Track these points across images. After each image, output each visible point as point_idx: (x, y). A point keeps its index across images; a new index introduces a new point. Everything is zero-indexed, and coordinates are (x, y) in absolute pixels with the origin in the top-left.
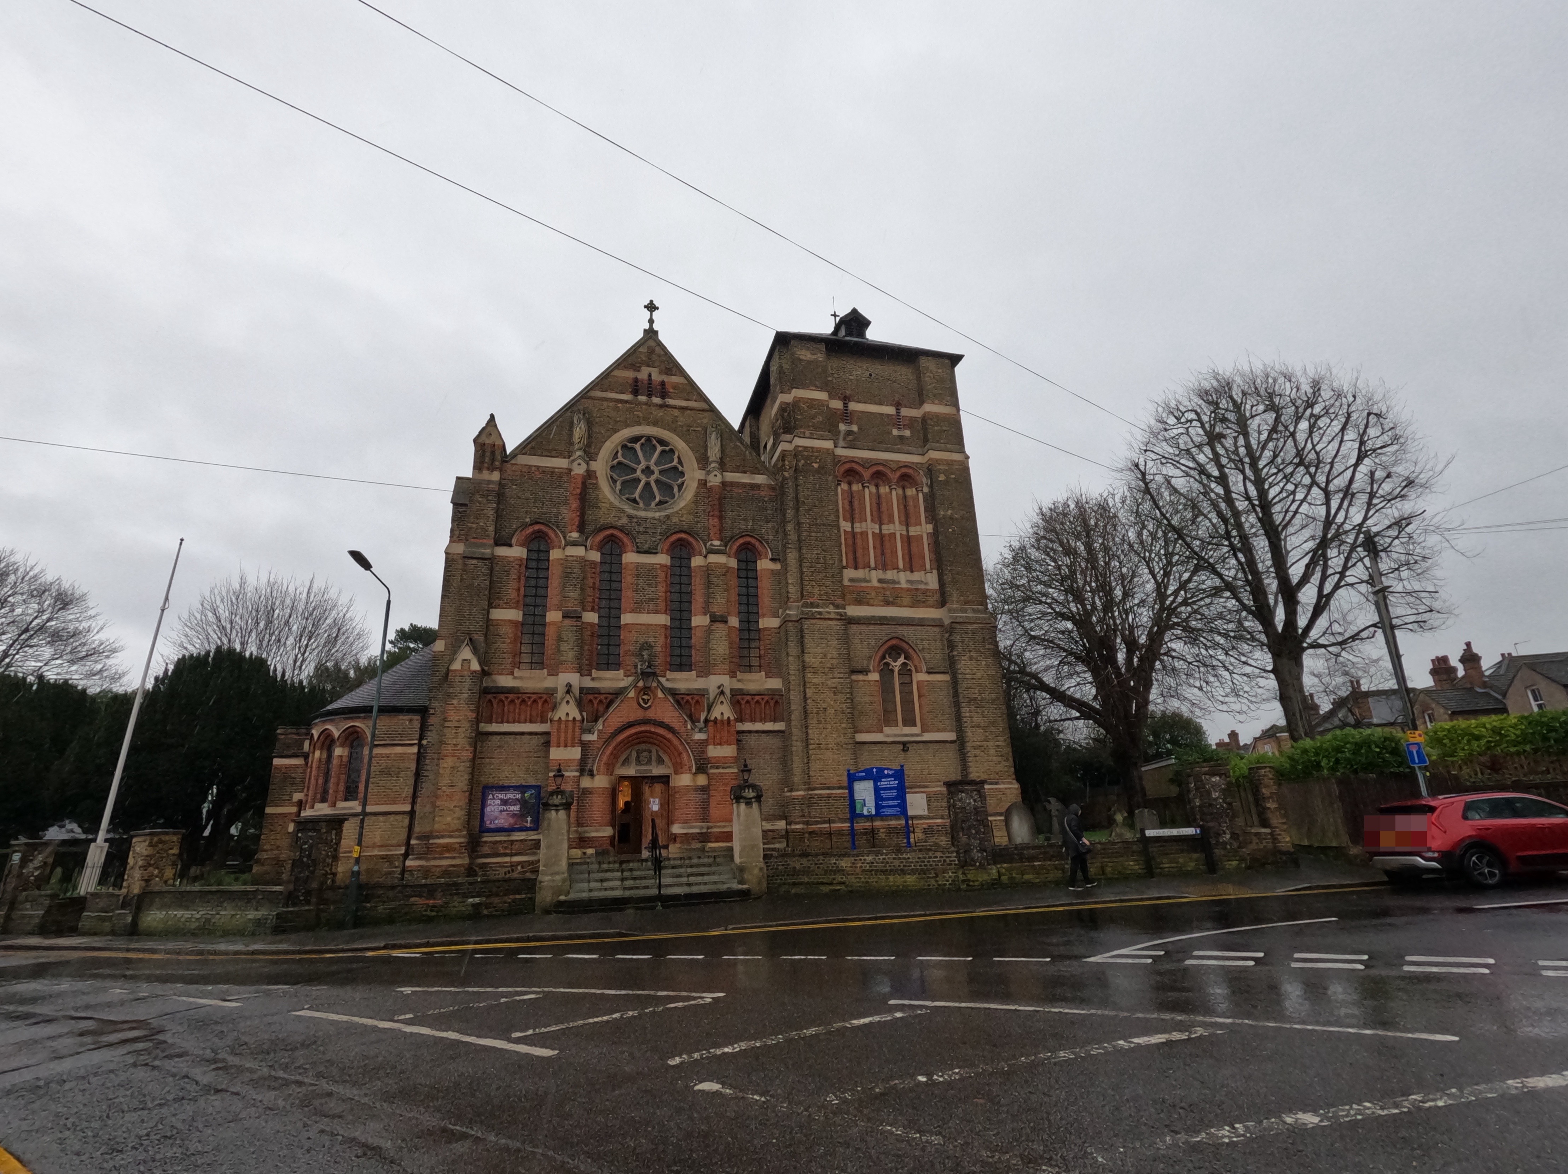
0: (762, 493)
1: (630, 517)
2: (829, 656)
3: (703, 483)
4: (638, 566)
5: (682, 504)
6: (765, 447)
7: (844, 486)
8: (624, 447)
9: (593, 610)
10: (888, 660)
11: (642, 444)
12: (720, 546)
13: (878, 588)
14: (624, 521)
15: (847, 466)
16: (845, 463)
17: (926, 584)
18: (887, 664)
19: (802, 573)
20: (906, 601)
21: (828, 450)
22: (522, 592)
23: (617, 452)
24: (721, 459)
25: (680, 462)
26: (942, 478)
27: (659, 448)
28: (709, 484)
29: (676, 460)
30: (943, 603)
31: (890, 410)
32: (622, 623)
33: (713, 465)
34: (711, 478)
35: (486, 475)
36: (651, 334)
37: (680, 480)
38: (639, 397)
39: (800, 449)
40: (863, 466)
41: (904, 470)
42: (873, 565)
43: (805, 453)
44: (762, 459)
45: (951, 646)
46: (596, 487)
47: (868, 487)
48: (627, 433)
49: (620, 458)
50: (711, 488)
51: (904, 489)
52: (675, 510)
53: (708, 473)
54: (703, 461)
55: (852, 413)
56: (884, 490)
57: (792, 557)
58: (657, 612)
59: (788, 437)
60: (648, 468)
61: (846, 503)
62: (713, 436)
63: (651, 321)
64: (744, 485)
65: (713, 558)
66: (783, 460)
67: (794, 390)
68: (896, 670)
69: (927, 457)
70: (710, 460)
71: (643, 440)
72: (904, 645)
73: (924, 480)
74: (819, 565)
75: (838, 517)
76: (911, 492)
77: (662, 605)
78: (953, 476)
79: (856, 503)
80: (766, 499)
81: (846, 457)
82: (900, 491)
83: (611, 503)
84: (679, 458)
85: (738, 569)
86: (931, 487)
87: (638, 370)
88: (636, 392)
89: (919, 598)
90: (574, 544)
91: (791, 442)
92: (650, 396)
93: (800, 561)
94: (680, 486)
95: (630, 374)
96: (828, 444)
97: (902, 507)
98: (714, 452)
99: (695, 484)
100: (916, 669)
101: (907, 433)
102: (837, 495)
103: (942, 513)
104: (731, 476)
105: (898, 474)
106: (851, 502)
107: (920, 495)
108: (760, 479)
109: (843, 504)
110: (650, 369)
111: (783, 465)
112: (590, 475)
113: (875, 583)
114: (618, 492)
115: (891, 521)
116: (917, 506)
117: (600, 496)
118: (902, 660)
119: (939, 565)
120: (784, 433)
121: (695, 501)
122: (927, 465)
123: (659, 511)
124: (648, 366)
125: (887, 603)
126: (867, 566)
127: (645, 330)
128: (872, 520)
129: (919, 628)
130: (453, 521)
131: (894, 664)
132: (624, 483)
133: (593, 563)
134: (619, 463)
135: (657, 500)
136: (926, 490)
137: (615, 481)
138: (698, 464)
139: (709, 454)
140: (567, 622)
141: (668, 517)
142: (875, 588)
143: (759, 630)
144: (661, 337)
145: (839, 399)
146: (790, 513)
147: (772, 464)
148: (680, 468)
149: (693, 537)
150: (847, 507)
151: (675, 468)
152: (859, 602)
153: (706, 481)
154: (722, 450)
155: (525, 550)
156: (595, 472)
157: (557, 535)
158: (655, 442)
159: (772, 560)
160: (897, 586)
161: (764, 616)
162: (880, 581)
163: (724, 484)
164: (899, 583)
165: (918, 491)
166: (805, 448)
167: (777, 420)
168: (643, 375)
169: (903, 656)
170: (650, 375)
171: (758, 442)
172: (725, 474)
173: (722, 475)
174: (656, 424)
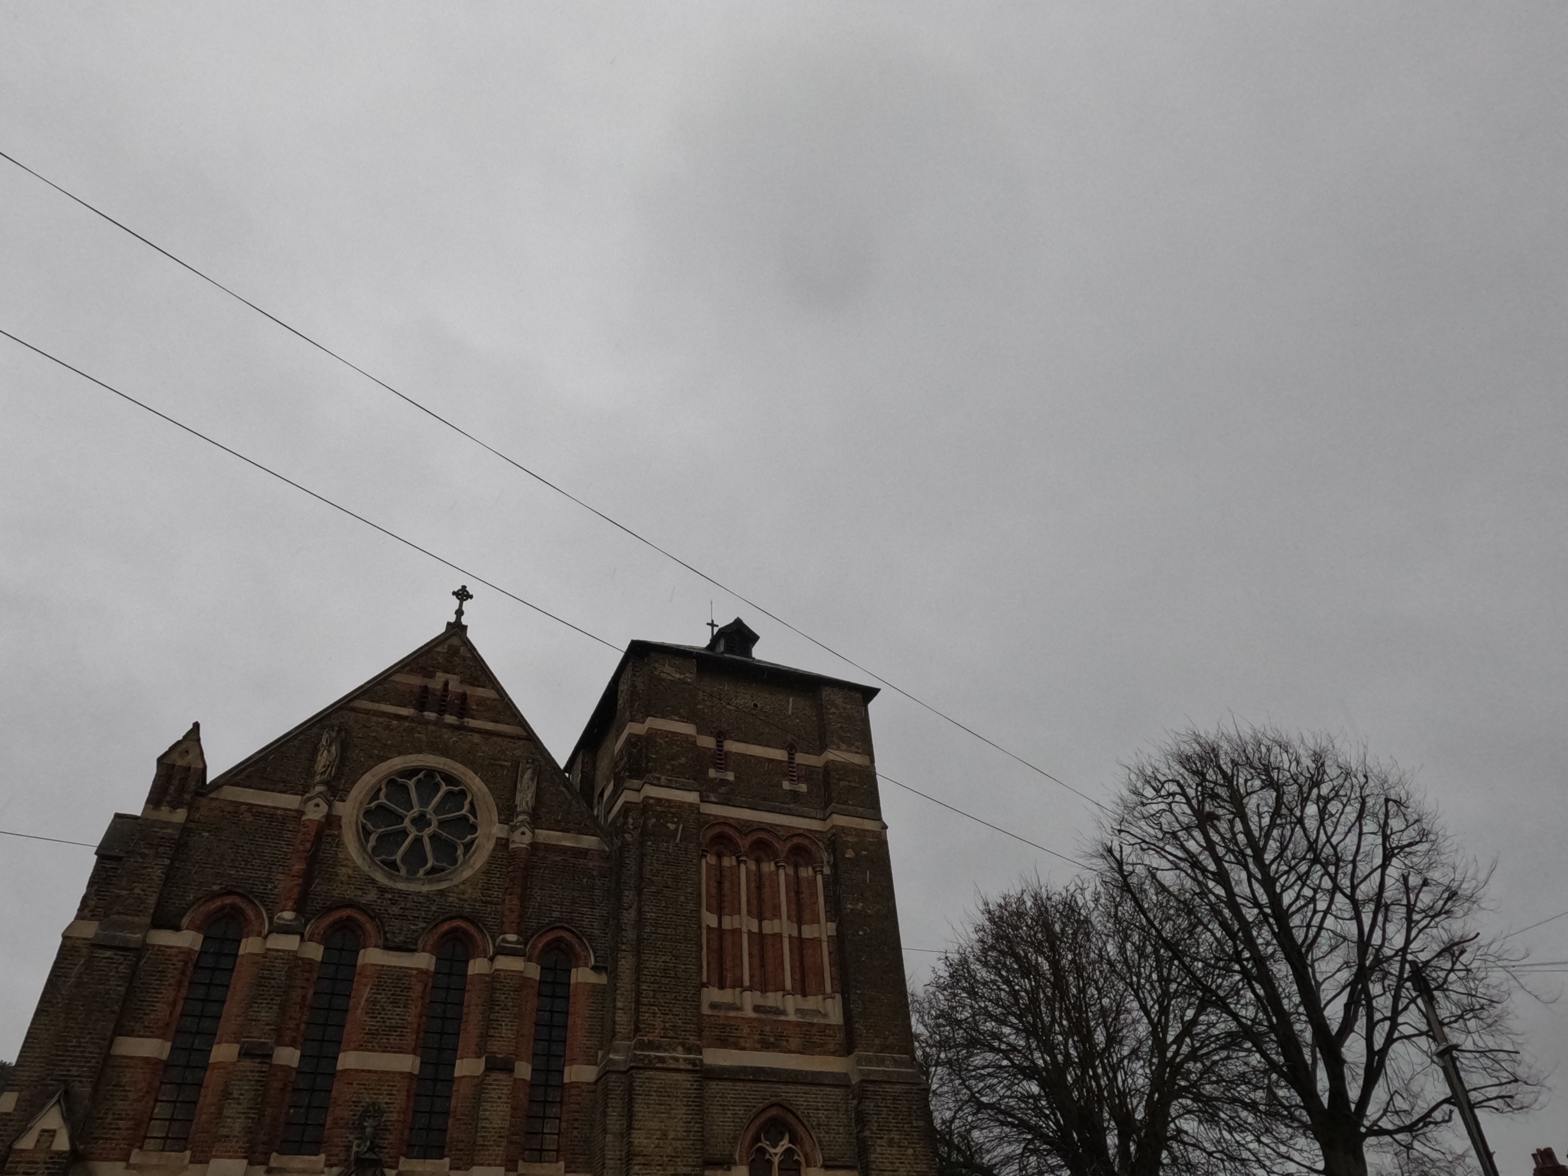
0: (591, 864)
1: (383, 890)
2: (671, 1135)
3: (503, 844)
4: (382, 970)
5: (467, 874)
6: (601, 794)
7: (712, 859)
8: (391, 782)
9: (293, 1044)
10: (764, 1144)
11: (419, 780)
12: (517, 942)
13: (755, 1019)
14: (372, 895)
15: (717, 830)
16: (713, 825)
17: (825, 1016)
18: (762, 1151)
19: (638, 993)
20: (795, 1042)
21: (691, 805)
22: (178, 1009)
23: (380, 790)
24: (534, 809)
25: (473, 810)
26: (850, 854)
27: (444, 788)
28: (512, 846)
29: (467, 807)
30: (847, 1049)
31: (779, 755)
32: (339, 1067)
33: (521, 818)
34: (516, 836)
35: (164, 813)
36: (456, 629)
37: (469, 837)
38: (426, 713)
39: (651, 801)
40: (740, 832)
41: (796, 840)
42: (747, 983)
43: (659, 809)
44: (595, 812)
45: (861, 1120)
46: (339, 843)
47: (745, 862)
48: (398, 763)
49: (382, 800)
50: (515, 850)
51: (796, 867)
52: (455, 882)
53: (513, 829)
54: (507, 813)
55: (728, 754)
56: (768, 867)
57: (626, 965)
58: (400, 1050)
59: (636, 783)
60: (422, 815)
61: (713, 884)
62: (528, 775)
63: (460, 613)
64: (564, 850)
65: (505, 963)
66: (626, 817)
67: (649, 718)
68: (776, 1160)
69: (829, 823)
70: (519, 809)
71: (421, 775)
72: (790, 1118)
73: (825, 856)
74: (667, 981)
75: (699, 904)
76: (806, 872)
77: (410, 1039)
78: (864, 853)
79: (727, 885)
80: (595, 873)
81: (716, 817)
82: (791, 871)
83: (356, 868)
84: (472, 804)
85: (540, 982)
86: (834, 866)
87: (431, 676)
88: (421, 706)
89: (815, 1039)
90: (285, 930)
91: (639, 791)
92: (441, 712)
93: (638, 970)
94: (468, 847)
95: (416, 681)
96: (692, 797)
97: (792, 894)
98: (525, 798)
99: (491, 845)
100: (807, 1160)
101: (803, 788)
102: (699, 872)
103: (849, 906)
104: (546, 836)
105: (789, 844)
106: (720, 883)
107: (819, 878)
108: (589, 842)
109: (708, 885)
110: (449, 676)
111: (625, 823)
112: (331, 821)
113: (749, 1013)
114: (369, 850)
115: (776, 913)
116: (814, 895)
117: (341, 856)
118: (785, 1144)
119: (844, 988)
120: (630, 777)
121: (487, 871)
122: (829, 835)
123: (430, 882)
124: (446, 671)
125: (766, 1046)
126: (738, 983)
127: (449, 624)
128: (749, 912)
129: (813, 1088)
130: (91, 884)
131: (772, 1151)
132: (380, 839)
133: (310, 963)
134: (380, 807)
135: (429, 865)
136: (827, 870)
137: (367, 834)
138: (499, 814)
139: (517, 801)
140: (247, 1064)
141: (441, 893)
142: (749, 1020)
143: (562, 1086)
144: (470, 635)
145: (711, 734)
146: (629, 896)
147: (609, 820)
148: (472, 819)
149: (477, 926)
150: (714, 891)
151: (464, 818)
152: (723, 1042)
153: (507, 840)
155: (201, 937)
156: (340, 818)
157: (258, 915)
158: (439, 779)
159: (595, 968)
160: (782, 1018)
161: (573, 1061)
162: (757, 1008)
163: (535, 845)
164: (784, 1012)
165: (815, 872)
166: (659, 800)
167: (621, 759)
168: (436, 683)
169: (787, 1137)
170: (446, 684)
171: (592, 787)
172: (537, 831)
173: (533, 833)
174: (444, 753)
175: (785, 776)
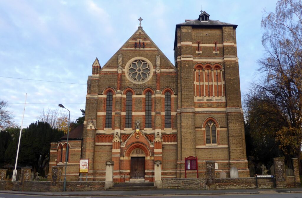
1: (134, 84)
2: (189, 123)
3: (155, 73)
4: (136, 98)
5: (149, 79)
7: (197, 71)
8: (133, 63)
9: (124, 111)
11: (138, 62)
12: (159, 91)
13: (206, 102)
14: (132, 85)
16: (197, 64)
17: (222, 100)
18: (208, 125)
19: (182, 99)
20: (215, 106)
21: (191, 61)
22: (105, 107)
23: (131, 65)
24: (160, 65)
25: (149, 67)
26: (228, 66)
27: (143, 63)
30: (226, 106)
31: (213, 45)
32: (132, 115)
33: (158, 67)
35: (95, 75)
36: (140, 28)
37: (149, 72)
38: (137, 48)
39: (182, 61)
40: (203, 65)
41: (216, 65)
42: (205, 95)
45: (228, 119)
46: (125, 77)
47: (204, 71)
48: (133, 59)
49: (132, 67)
50: (157, 74)
52: (147, 81)
53: (156, 70)
55: (200, 47)
56: (210, 71)
57: (179, 94)
58: (141, 111)
60: (139, 69)
62: (158, 58)
63: (140, 24)
64: (167, 72)
65: (157, 95)
67: (181, 42)
68: (211, 127)
69: (224, 60)
70: (157, 65)
71: (138, 61)
72: (213, 119)
73: (223, 67)
74: (187, 97)
75: (194, 81)
76: (219, 71)
77: (143, 109)
78: (232, 66)
79: (201, 76)
80: (173, 76)
81: (197, 62)
82: (215, 71)
83: (129, 81)
84: (148, 65)
85: (165, 98)
86: (225, 69)
87: (136, 40)
89: (219, 105)
90: (119, 93)
91: (180, 59)
92: (140, 47)
93: (181, 95)
94: (149, 74)
95: (134, 41)
96: (191, 59)
97: (215, 76)
98: (158, 63)
99: (153, 73)
100: (217, 126)
101: (218, 52)
102: (194, 74)
103: (227, 78)
104: (163, 70)
107: (222, 72)
108: (171, 70)
109: (196, 76)
113: (205, 101)
114: (131, 77)
115: (212, 81)
116: (220, 76)
117: (126, 79)
118: (212, 124)
119: (226, 94)
120: (178, 56)
121: (153, 78)
122: (224, 63)
123: (142, 82)
124: (139, 38)
125: (209, 107)
126: (203, 95)
128: (205, 81)
129: (219, 114)
131: (210, 125)
132: (132, 74)
133: (124, 98)
135: (142, 79)
136: (223, 70)
137: (130, 74)
138: (154, 67)
140: (117, 115)
141: (145, 84)
142: (205, 102)
143: (171, 116)
144: (143, 29)
145: (196, 43)
146: (179, 81)
148: (149, 69)
149: (152, 89)
150: (198, 78)
151: (147, 68)
152: (200, 107)
154: (161, 62)
155: (106, 95)
156: (124, 72)
157: (114, 91)
158: (141, 61)
159: (175, 95)
160: (212, 101)
161: (172, 111)
162: (207, 100)
163: (161, 72)
164: (213, 100)
166: (184, 61)
168: (138, 41)
169: (213, 122)
170: (140, 41)
172: (161, 69)
173: (160, 70)
174: (141, 56)
175: (214, 50)
